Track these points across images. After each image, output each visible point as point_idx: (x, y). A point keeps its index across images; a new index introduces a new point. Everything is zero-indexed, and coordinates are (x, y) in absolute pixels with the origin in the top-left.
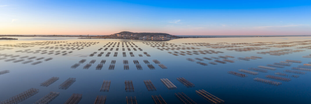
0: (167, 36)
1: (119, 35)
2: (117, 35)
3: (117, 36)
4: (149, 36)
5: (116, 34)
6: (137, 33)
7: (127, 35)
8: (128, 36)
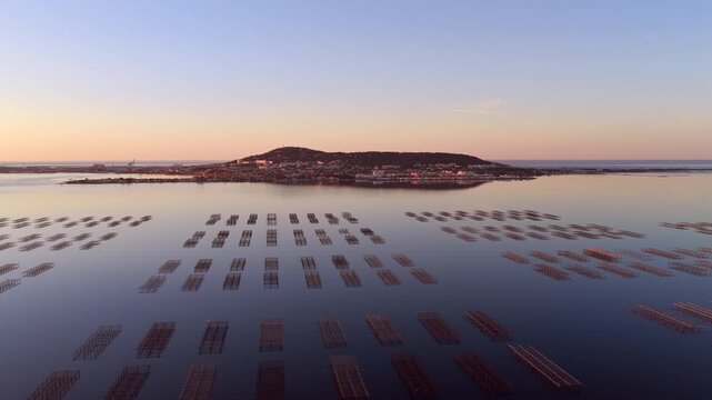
0: (470, 166)
1: (264, 162)
2: (258, 162)
3: (256, 166)
4: (396, 167)
5: (251, 159)
6: (340, 155)
7: (298, 164)
8: (303, 167)
